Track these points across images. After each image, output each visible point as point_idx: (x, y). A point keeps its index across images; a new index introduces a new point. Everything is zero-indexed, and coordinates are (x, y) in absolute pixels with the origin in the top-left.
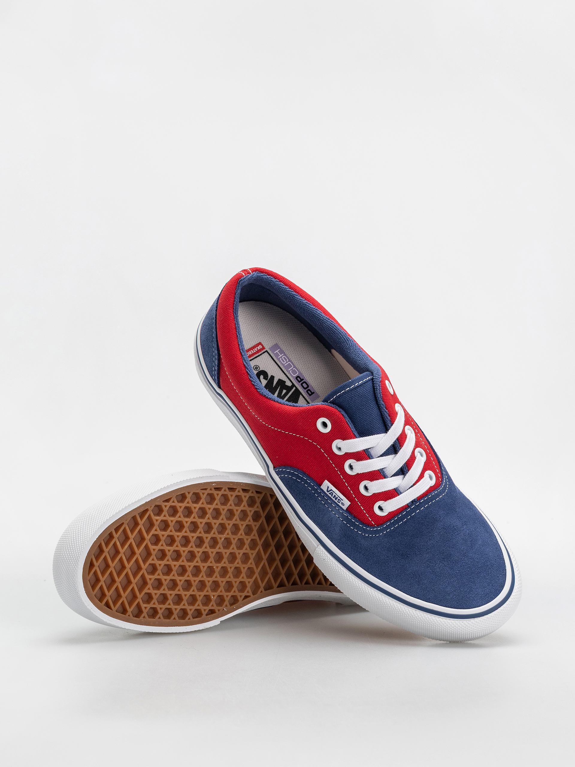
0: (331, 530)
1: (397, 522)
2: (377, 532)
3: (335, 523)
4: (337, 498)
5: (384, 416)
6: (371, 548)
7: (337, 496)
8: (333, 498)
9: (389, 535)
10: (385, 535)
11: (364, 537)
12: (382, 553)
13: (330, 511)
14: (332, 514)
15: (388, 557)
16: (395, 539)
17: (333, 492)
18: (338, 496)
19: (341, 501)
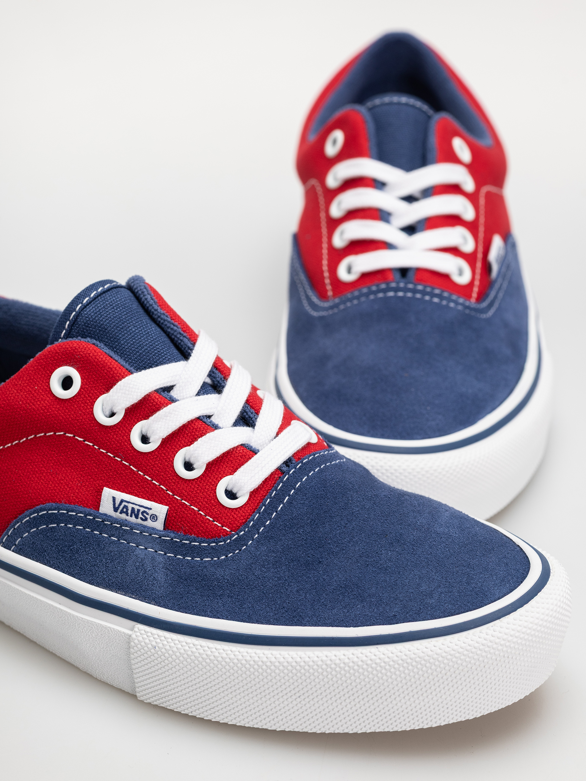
0: (148, 585)
1: (273, 507)
2: (241, 541)
3: (151, 566)
4: (139, 510)
5: (175, 334)
6: (240, 578)
7: (136, 508)
8: (131, 516)
9: (266, 537)
10: (258, 541)
11: (220, 564)
12: (265, 577)
13: (134, 548)
14: (140, 552)
15: (279, 579)
16: (281, 540)
17: (126, 504)
18: (139, 505)
19: (148, 514)
